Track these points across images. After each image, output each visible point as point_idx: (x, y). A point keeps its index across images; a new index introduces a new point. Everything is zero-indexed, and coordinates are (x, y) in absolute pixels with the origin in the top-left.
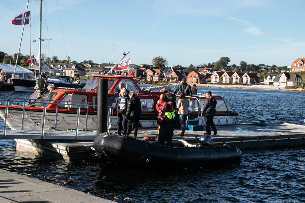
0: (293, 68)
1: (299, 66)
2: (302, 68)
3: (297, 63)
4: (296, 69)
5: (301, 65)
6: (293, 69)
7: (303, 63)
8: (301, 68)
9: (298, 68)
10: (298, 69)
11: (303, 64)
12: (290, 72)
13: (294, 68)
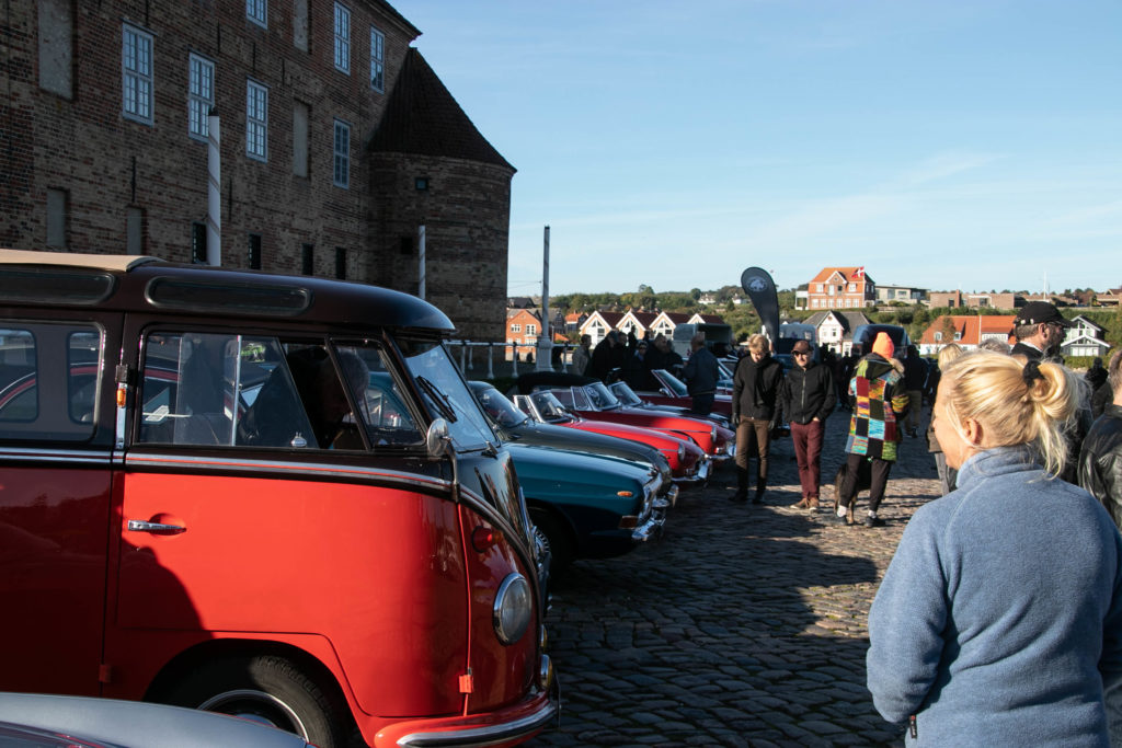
0: (815, 297)
1: (832, 290)
2: (844, 298)
3: (827, 282)
4: (823, 301)
5: (840, 288)
6: (815, 301)
7: (845, 282)
8: (839, 296)
9: (831, 297)
10: (831, 301)
11: (847, 285)
12: (807, 308)
13: (819, 298)
